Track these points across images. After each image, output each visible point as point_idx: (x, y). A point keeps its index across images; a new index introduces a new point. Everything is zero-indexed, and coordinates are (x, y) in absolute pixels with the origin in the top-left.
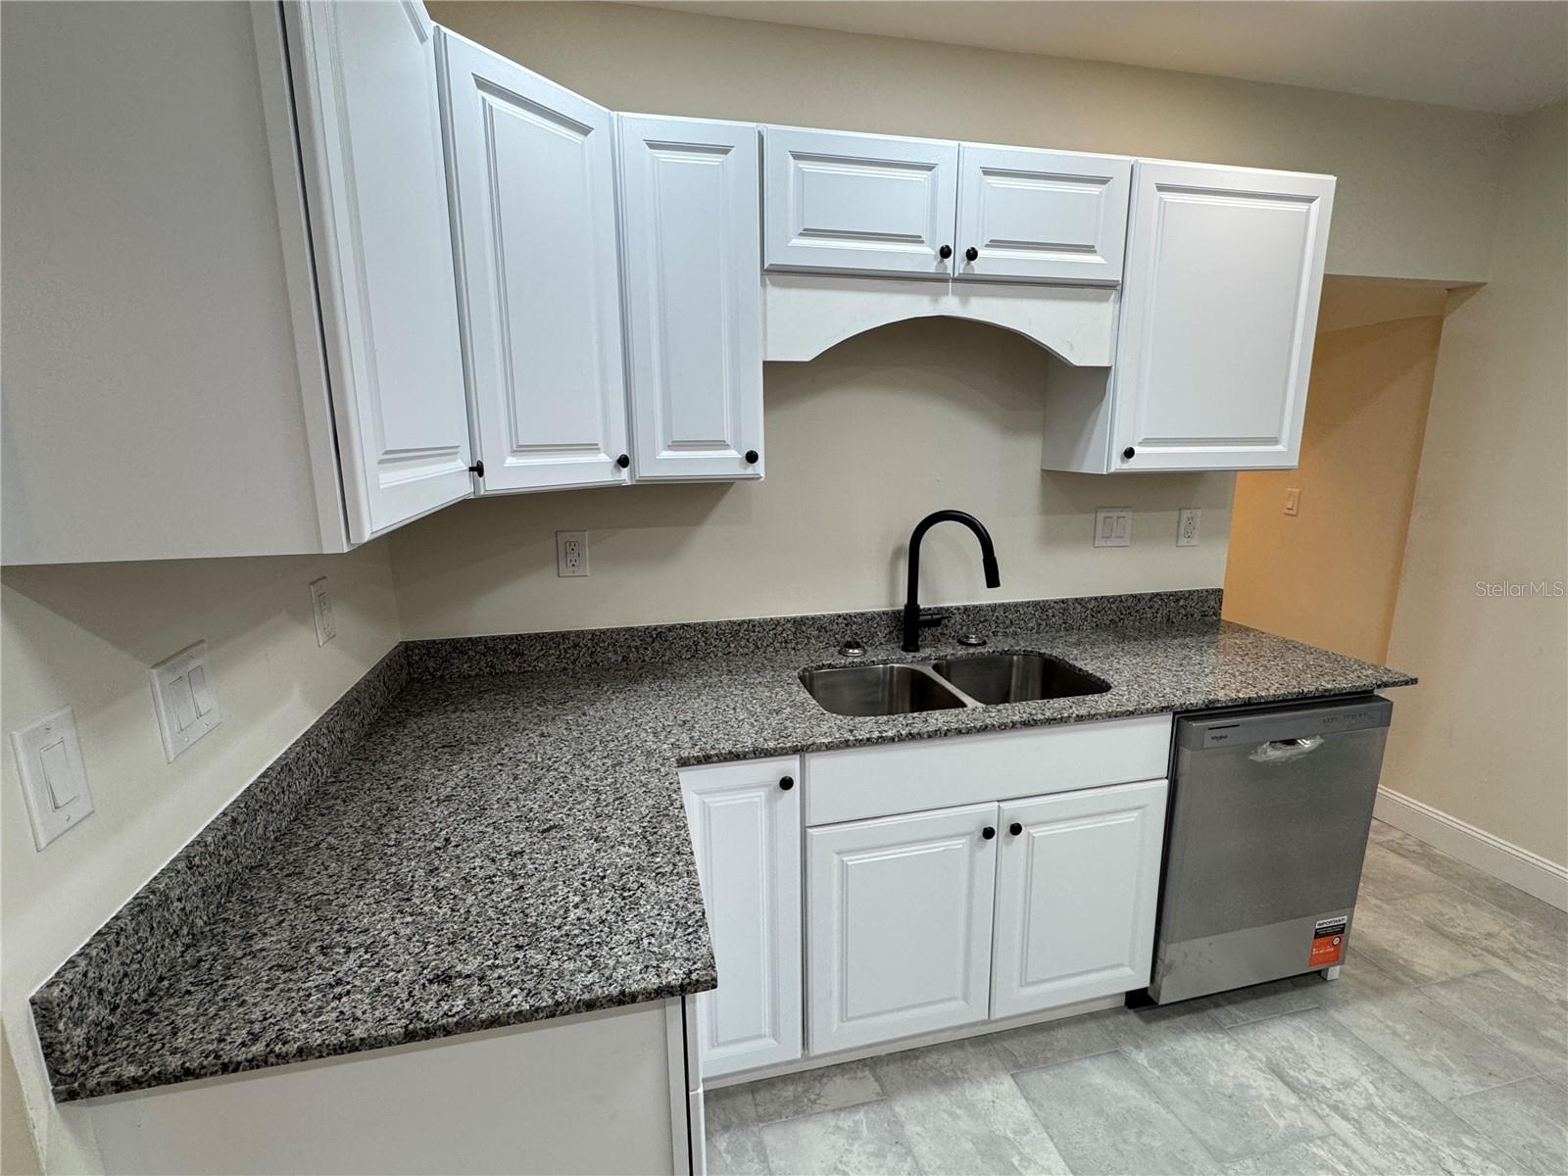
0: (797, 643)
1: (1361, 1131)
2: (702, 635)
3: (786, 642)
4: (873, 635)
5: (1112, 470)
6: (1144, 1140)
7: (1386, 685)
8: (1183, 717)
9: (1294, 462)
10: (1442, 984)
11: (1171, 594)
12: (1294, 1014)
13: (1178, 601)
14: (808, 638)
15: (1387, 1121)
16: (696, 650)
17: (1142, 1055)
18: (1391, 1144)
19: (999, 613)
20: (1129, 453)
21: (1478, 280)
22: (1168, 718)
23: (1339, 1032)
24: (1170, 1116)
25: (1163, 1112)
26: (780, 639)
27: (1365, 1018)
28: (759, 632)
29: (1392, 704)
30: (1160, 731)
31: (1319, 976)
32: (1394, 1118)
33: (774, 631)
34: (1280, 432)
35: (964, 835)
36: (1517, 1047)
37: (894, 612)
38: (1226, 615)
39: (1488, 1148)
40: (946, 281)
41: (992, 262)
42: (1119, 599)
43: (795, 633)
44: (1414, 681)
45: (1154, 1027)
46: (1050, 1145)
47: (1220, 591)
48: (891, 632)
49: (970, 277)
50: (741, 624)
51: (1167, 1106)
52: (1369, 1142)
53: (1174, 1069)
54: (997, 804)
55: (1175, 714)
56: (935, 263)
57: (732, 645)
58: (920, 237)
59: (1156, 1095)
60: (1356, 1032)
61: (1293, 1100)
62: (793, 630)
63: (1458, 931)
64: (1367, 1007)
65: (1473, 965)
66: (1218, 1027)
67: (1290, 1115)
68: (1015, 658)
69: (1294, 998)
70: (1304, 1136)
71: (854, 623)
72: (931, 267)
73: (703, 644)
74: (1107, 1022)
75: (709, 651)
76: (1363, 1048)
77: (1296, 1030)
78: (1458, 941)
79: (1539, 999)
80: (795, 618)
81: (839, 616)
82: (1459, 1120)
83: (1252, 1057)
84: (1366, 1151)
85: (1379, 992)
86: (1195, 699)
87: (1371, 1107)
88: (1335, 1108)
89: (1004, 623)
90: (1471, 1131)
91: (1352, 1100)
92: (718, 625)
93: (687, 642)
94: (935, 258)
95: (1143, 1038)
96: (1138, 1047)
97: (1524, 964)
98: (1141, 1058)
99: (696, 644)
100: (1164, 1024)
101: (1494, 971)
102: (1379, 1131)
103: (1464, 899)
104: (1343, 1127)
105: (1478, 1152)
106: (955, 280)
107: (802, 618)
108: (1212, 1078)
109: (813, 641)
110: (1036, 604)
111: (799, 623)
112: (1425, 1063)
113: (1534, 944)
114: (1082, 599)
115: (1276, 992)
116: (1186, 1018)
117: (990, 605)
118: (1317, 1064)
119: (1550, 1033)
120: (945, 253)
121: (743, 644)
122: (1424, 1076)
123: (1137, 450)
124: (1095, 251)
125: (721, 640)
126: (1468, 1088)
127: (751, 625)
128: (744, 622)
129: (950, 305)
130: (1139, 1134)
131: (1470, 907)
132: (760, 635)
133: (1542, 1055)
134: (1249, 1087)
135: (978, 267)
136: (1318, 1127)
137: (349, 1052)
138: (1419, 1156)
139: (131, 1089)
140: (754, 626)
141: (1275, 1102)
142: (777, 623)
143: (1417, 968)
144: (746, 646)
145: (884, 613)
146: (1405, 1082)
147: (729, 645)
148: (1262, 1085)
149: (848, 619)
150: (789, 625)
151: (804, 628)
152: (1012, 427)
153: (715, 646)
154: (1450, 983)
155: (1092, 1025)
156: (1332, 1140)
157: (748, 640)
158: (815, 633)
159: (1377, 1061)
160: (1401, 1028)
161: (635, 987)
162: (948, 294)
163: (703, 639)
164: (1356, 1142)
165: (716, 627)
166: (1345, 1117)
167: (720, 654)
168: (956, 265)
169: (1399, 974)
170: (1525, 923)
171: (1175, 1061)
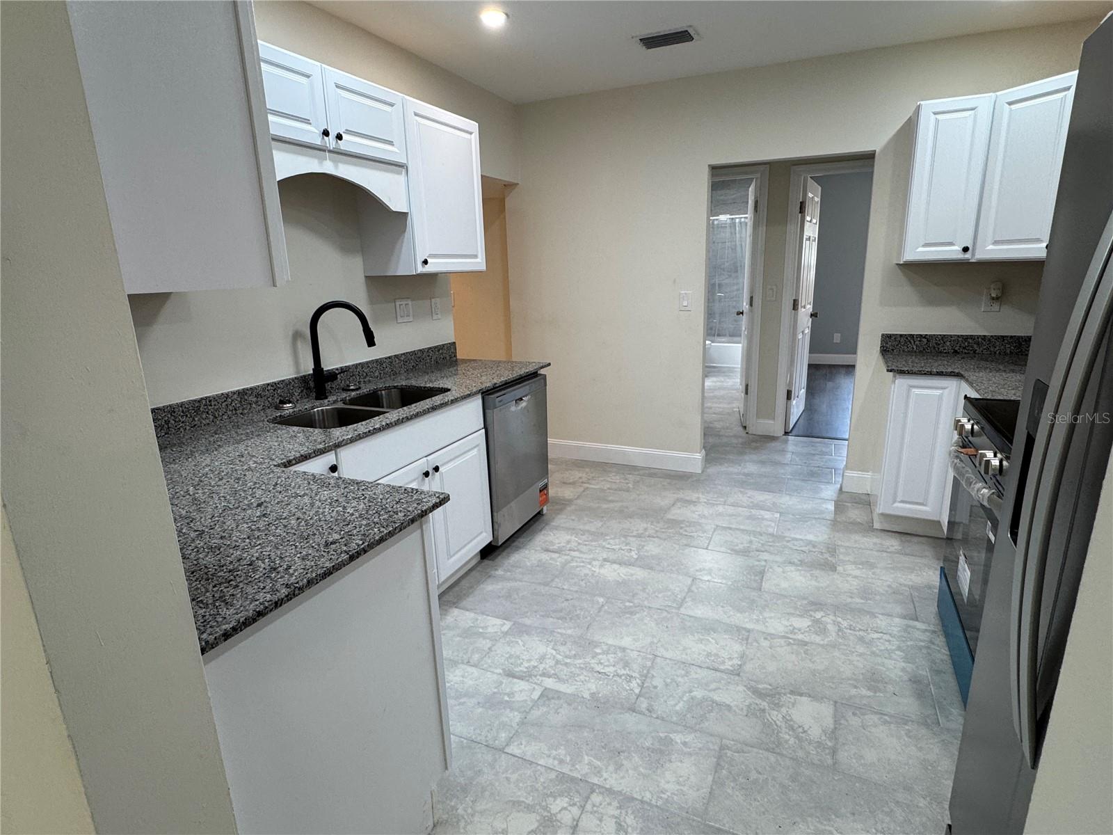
0: (243, 409)
1: (581, 552)
2: (171, 415)
3: (235, 409)
4: (292, 395)
5: (419, 272)
6: (520, 595)
7: (542, 367)
8: (486, 393)
9: (483, 267)
10: (576, 499)
11: (436, 347)
12: (541, 530)
13: (439, 351)
14: (250, 404)
15: (586, 545)
16: (168, 428)
17: (500, 571)
18: (590, 550)
19: (359, 368)
20: (425, 262)
21: (516, 182)
22: (480, 396)
23: (557, 528)
24: (524, 583)
25: (520, 584)
26: (231, 408)
27: (561, 520)
28: (215, 405)
29: (545, 375)
30: (476, 404)
31: (540, 514)
32: (587, 543)
33: (226, 403)
34: (477, 252)
35: (415, 480)
36: (605, 506)
37: (301, 377)
38: (459, 357)
39: (613, 536)
40: (324, 151)
41: (350, 143)
42: (414, 353)
43: (241, 402)
44: (549, 364)
45: (497, 560)
46: (489, 618)
47: (454, 343)
48: (302, 391)
49: (338, 151)
50: (200, 401)
51: (521, 581)
52: (584, 553)
53: (514, 569)
54: (425, 458)
55: (482, 394)
56: (320, 139)
57: (196, 419)
58: (309, 120)
59: (515, 580)
60: (562, 525)
61: (557, 555)
62: (239, 399)
63: (571, 481)
64: (559, 516)
65: (582, 489)
66: (518, 548)
67: (559, 560)
68: (383, 392)
69: (537, 526)
70: (567, 562)
71: (279, 388)
72: (317, 140)
73: (173, 422)
74: (478, 568)
75: (178, 427)
76: (567, 529)
77: (544, 535)
78: (573, 483)
79: (602, 490)
80: (238, 390)
81: (268, 384)
82: (602, 534)
83: (536, 550)
84: (585, 556)
85: (561, 510)
86: (488, 385)
87: (579, 544)
88: (570, 550)
89: (363, 375)
90: (607, 535)
91: (573, 545)
92: (182, 404)
93: (159, 423)
94: (320, 136)
95: (496, 566)
96: (496, 570)
97: (593, 482)
98: (500, 572)
99: (167, 422)
100: (499, 557)
101: (587, 488)
102: (584, 549)
103: (567, 470)
104: (576, 554)
105: (611, 539)
106: (330, 151)
107: (243, 389)
108: (528, 564)
109: (254, 406)
110: (377, 361)
111: (243, 393)
112: (586, 524)
113: (593, 475)
114: (398, 355)
115: (530, 526)
116: (506, 551)
117: (353, 365)
118: (557, 541)
119: (610, 498)
120: (326, 133)
121: (204, 416)
122: (587, 527)
123: (429, 260)
124: (393, 145)
125: (187, 416)
126: (600, 524)
127: (208, 401)
128: (202, 399)
129: (328, 167)
130: (517, 594)
131: (570, 471)
132: (216, 407)
133: (612, 505)
134: (542, 559)
135: (342, 145)
136: (568, 557)
137: (329, 576)
138: (599, 548)
139: (233, 636)
140: (210, 401)
141: (551, 559)
142: (226, 396)
143: (567, 497)
144: (207, 418)
145: (296, 378)
146: (584, 532)
147: (194, 419)
148: (545, 557)
149: (275, 386)
150: (235, 396)
151: (246, 397)
152: (346, 249)
153: (183, 422)
154: (578, 497)
155: (474, 572)
156: (576, 559)
157: (207, 412)
158: (254, 399)
159: (572, 530)
160: (573, 518)
161: (425, 508)
162: (326, 159)
163: (173, 418)
164: (582, 555)
165: (181, 407)
166: (574, 551)
167: (188, 428)
168: (331, 142)
169: (564, 502)
170: (587, 470)
171: (513, 566)
